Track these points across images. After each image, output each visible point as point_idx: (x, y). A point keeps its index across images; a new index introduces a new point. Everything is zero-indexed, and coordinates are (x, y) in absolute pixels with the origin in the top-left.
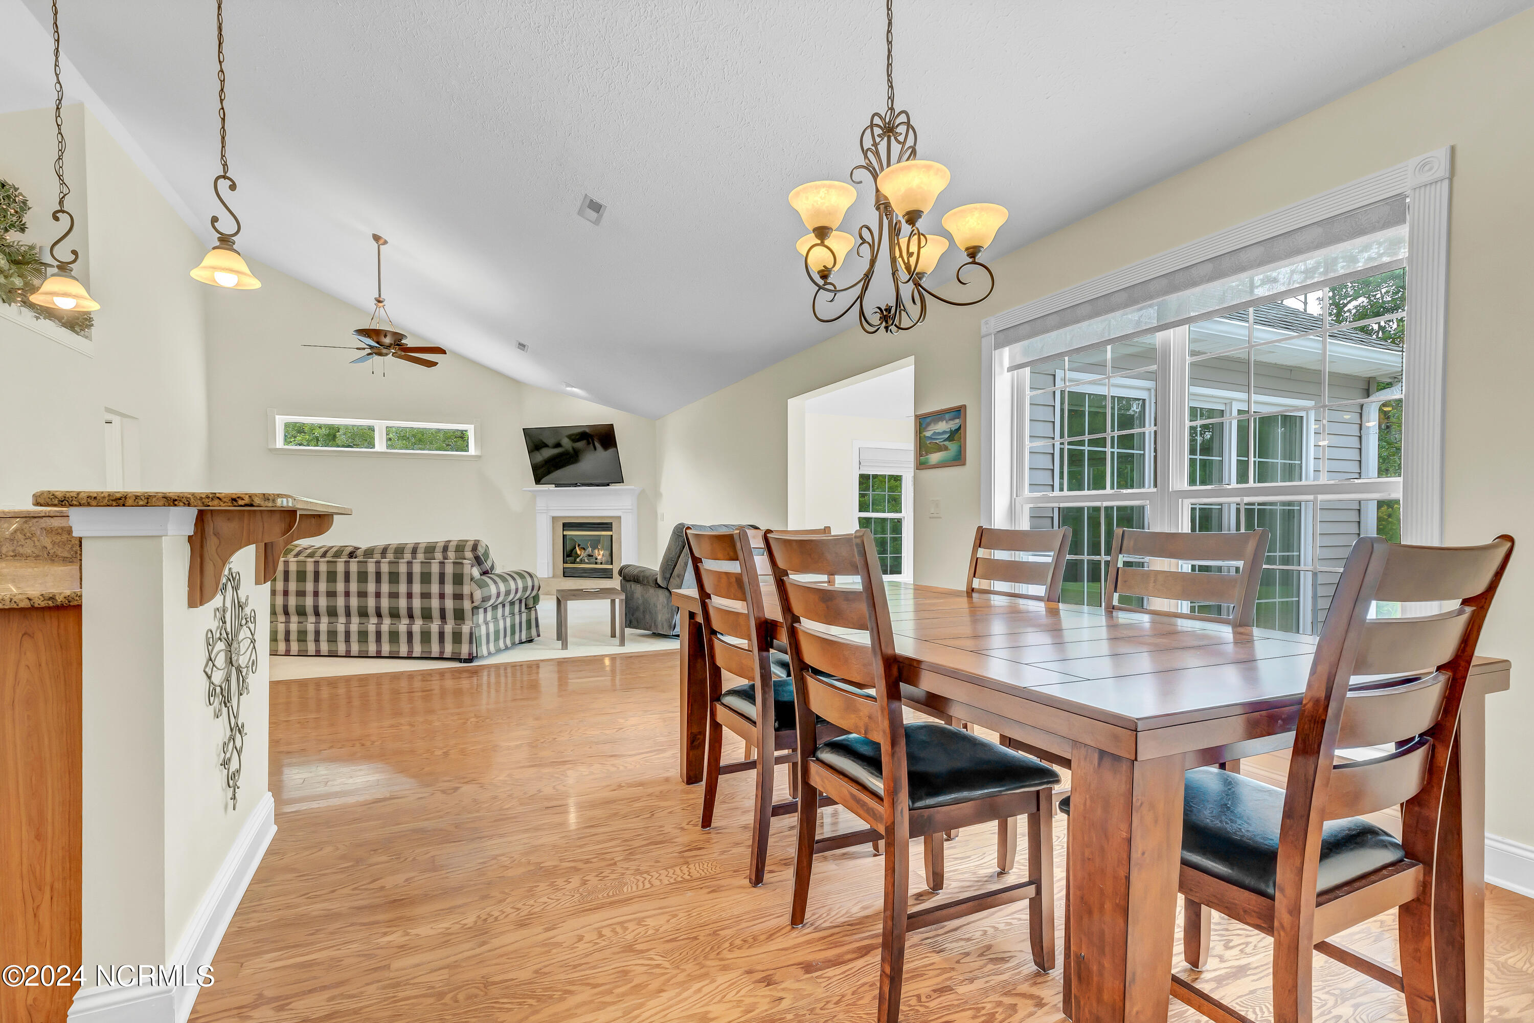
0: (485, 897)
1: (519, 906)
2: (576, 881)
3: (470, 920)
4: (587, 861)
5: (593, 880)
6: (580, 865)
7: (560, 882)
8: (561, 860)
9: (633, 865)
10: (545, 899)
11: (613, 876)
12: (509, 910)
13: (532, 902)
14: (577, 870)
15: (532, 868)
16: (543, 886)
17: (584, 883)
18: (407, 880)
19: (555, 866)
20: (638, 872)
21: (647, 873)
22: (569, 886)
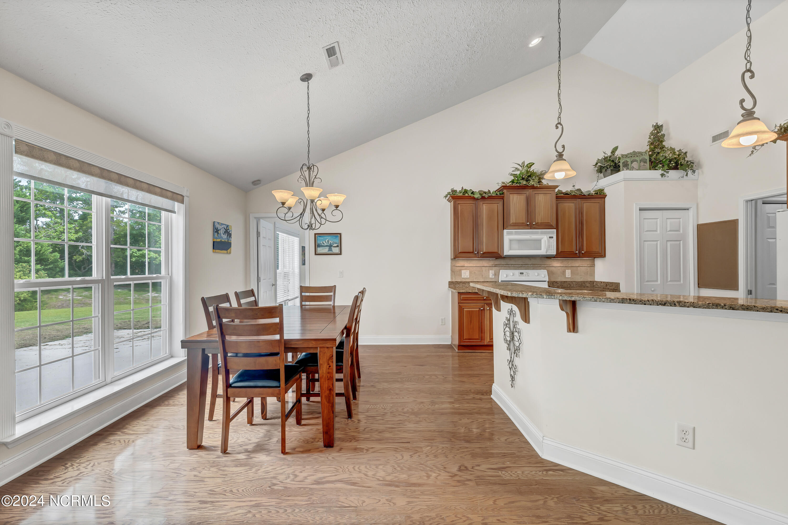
0: (434, 410)
1: (423, 407)
2: (405, 410)
3: (437, 406)
4: (400, 415)
5: (400, 409)
6: (403, 414)
7: (410, 410)
8: (408, 416)
9: (386, 411)
10: (416, 407)
11: (394, 409)
12: (426, 406)
13: (419, 407)
14: (404, 413)
15: (419, 416)
16: (416, 410)
17: (403, 409)
18: (461, 420)
19: (411, 415)
20: (385, 409)
21: (382, 408)
22: (408, 409)
